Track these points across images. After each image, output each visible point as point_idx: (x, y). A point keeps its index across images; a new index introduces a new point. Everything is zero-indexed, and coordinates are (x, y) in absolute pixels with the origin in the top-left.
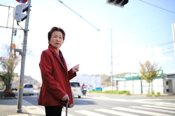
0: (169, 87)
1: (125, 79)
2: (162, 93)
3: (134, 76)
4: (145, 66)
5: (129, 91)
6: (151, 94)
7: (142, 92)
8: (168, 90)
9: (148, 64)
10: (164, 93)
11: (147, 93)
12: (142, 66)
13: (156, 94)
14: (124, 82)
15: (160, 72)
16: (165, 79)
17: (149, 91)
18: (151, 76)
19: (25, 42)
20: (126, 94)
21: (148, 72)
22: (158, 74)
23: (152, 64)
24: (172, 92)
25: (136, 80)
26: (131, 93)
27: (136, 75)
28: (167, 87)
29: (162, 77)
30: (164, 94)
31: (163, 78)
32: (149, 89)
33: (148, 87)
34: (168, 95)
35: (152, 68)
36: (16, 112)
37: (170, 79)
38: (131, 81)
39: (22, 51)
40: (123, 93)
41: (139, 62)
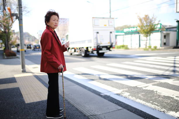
0: (166, 41)
1: (124, 34)
2: (159, 47)
3: (133, 30)
4: (143, 20)
5: (127, 46)
6: (147, 48)
7: (140, 46)
8: (165, 44)
9: (147, 18)
10: (161, 46)
11: (144, 47)
12: (141, 20)
13: (152, 47)
14: (122, 36)
15: (159, 26)
16: (163, 32)
17: (146, 45)
18: (149, 30)
19: (21, 6)
20: (124, 48)
21: (147, 26)
22: (156, 28)
23: (151, 18)
24: (168, 45)
25: (134, 34)
26: (129, 47)
27: (135, 29)
28: (165, 41)
29: (160, 30)
30: (161, 48)
31: (161, 32)
32: (146, 43)
33: (145, 41)
34: (165, 49)
35: (150, 22)
36: (21, 72)
37: (168, 32)
38: (129, 36)
39: (18, 16)
40: (121, 48)
41: (138, 16)
